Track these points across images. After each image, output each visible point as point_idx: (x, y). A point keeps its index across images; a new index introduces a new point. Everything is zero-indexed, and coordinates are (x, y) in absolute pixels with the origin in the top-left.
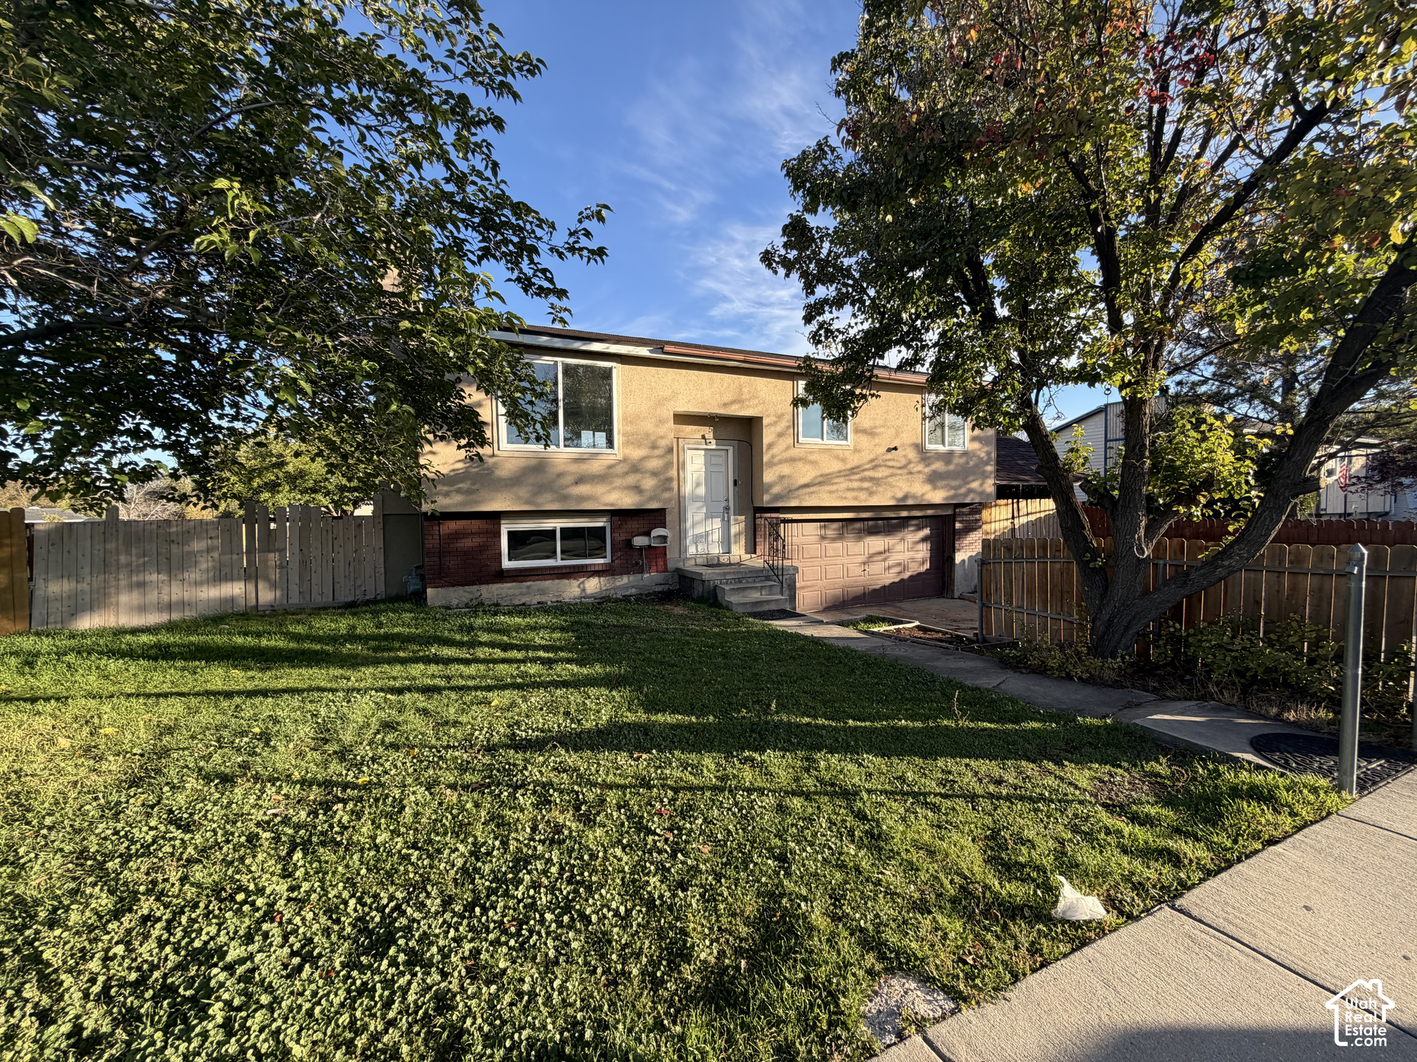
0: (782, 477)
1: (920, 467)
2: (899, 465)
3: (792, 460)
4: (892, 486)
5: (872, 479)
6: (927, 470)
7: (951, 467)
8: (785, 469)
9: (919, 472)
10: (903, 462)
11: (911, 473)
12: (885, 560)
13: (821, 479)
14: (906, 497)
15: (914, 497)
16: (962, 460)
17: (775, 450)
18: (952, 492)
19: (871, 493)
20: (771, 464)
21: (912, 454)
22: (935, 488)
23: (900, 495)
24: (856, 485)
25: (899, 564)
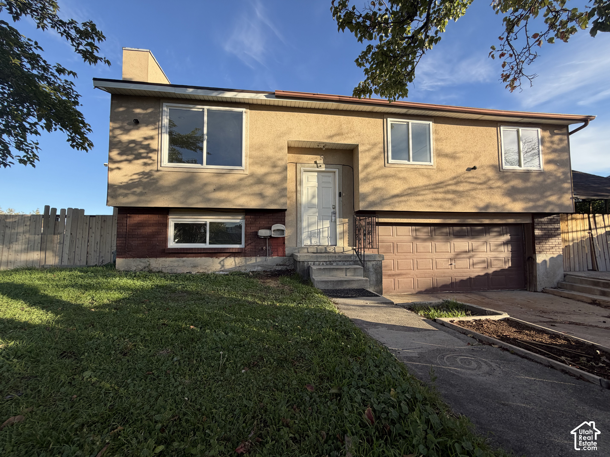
0: (376, 190)
1: (499, 184)
2: (479, 181)
3: (385, 177)
4: (475, 198)
5: (454, 192)
6: (505, 186)
7: (529, 184)
8: (379, 183)
9: (499, 187)
10: (483, 179)
11: (491, 188)
12: (469, 258)
13: (410, 192)
14: (487, 206)
15: (496, 207)
16: (540, 179)
17: (369, 170)
18: (531, 204)
19: (455, 203)
20: (367, 179)
21: (491, 173)
22: (514, 200)
23: (482, 204)
24: (440, 196)
25: (484, 262)
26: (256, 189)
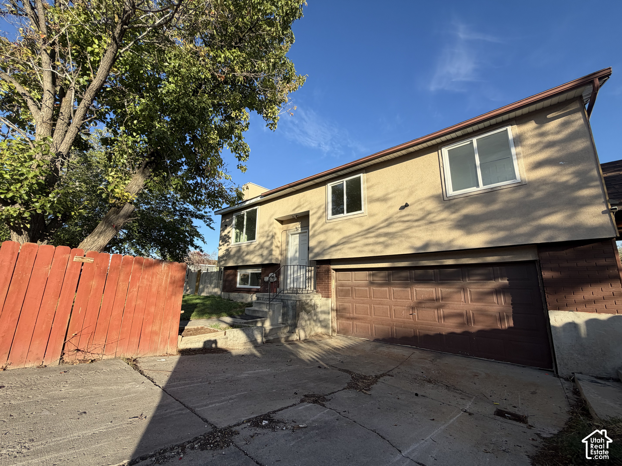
0: (320, 242)
1: (444, 215)
2: (415, 218)
3: (326, 231)
4: (409, 237)
5: (386, 235)
6: (454, 216)
7: (495, 207)
8: (321, 237)
9: (442, 220)
10: (420, 214)
11: (431, 223)
12: (438, 308)
13: (344, 240)
14: (426, 245)
15: (438, 244)
16: (519, 194)
17: (316, 227)
19: (387, 246)
20: (314, 236)
21: (431, 205)
22: (469, 232)
23: (418, 243)
24: (371, 241)
26: (260, 252)
